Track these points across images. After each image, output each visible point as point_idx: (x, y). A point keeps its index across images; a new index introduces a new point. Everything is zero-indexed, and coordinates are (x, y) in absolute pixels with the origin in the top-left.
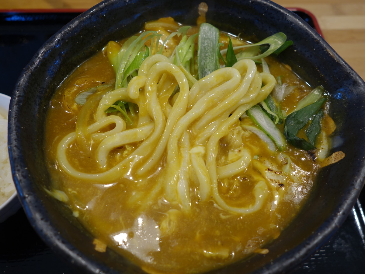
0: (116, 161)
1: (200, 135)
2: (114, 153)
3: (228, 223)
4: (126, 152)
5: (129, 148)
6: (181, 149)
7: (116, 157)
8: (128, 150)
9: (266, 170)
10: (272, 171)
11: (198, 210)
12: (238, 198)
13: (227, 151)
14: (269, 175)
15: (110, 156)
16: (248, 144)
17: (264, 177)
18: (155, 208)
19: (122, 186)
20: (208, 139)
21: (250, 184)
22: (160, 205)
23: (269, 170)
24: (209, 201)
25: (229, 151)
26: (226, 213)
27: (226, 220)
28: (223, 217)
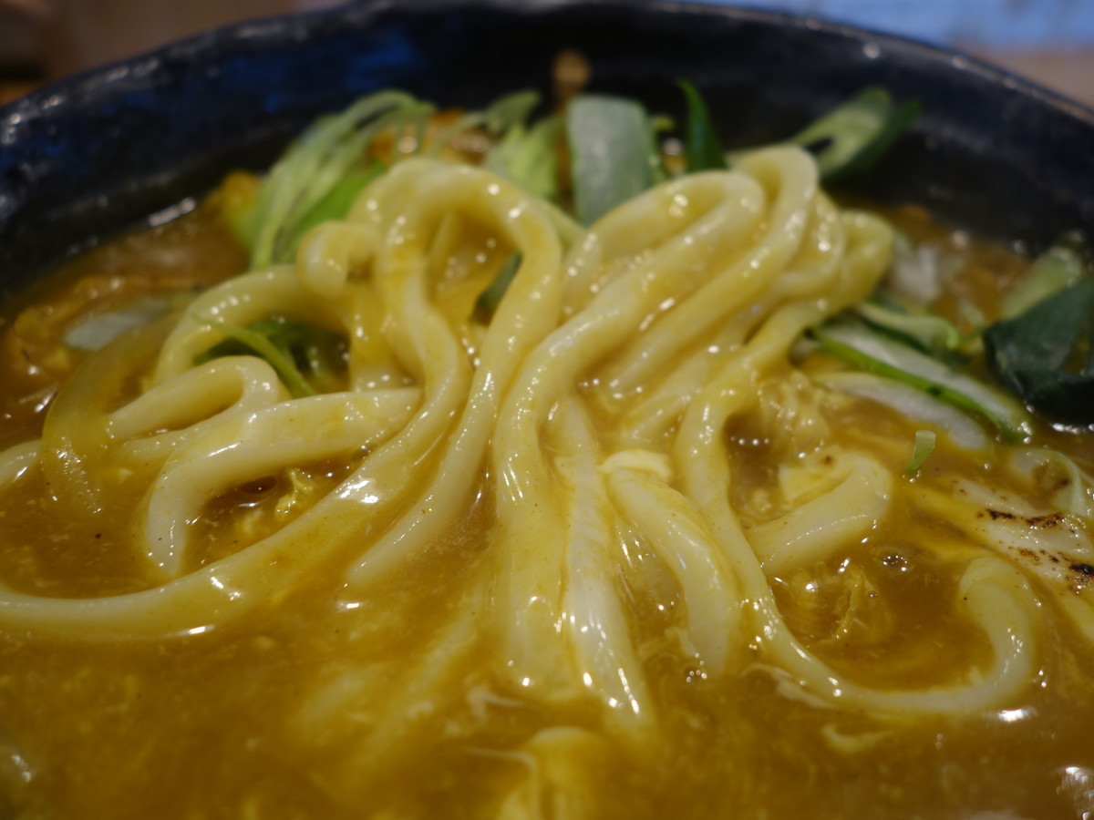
0: (236, 542)
1: (634, 413)
2: (231, 512)
3: (884, 769)
4: (288, 502)
5: (302, 484)
6: (559, 461)
7: (237, 525)
8: (301, 492)
9: (980, 515)
10: (1009, 516)
11: (695, 722)
12: (892, 646)
13: (770, 471)
14: (1004, 536)
15: (207, 521)
16: (855, 432)
17: (982, 545)
18: (453, 729)
19: (265, 643)
20: (674, 424)
21: (926, 578)
22: (480, 711)
23: (994, 515)
24: (744, 673)
25: (776, 469)
26: (852, 720)
27: (870, 760)
28: (844, 743)
